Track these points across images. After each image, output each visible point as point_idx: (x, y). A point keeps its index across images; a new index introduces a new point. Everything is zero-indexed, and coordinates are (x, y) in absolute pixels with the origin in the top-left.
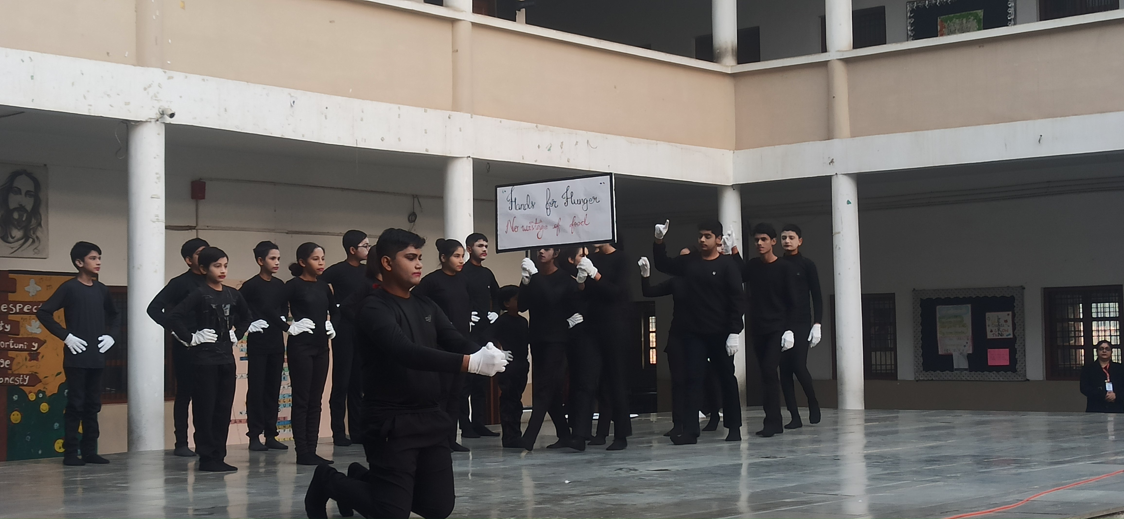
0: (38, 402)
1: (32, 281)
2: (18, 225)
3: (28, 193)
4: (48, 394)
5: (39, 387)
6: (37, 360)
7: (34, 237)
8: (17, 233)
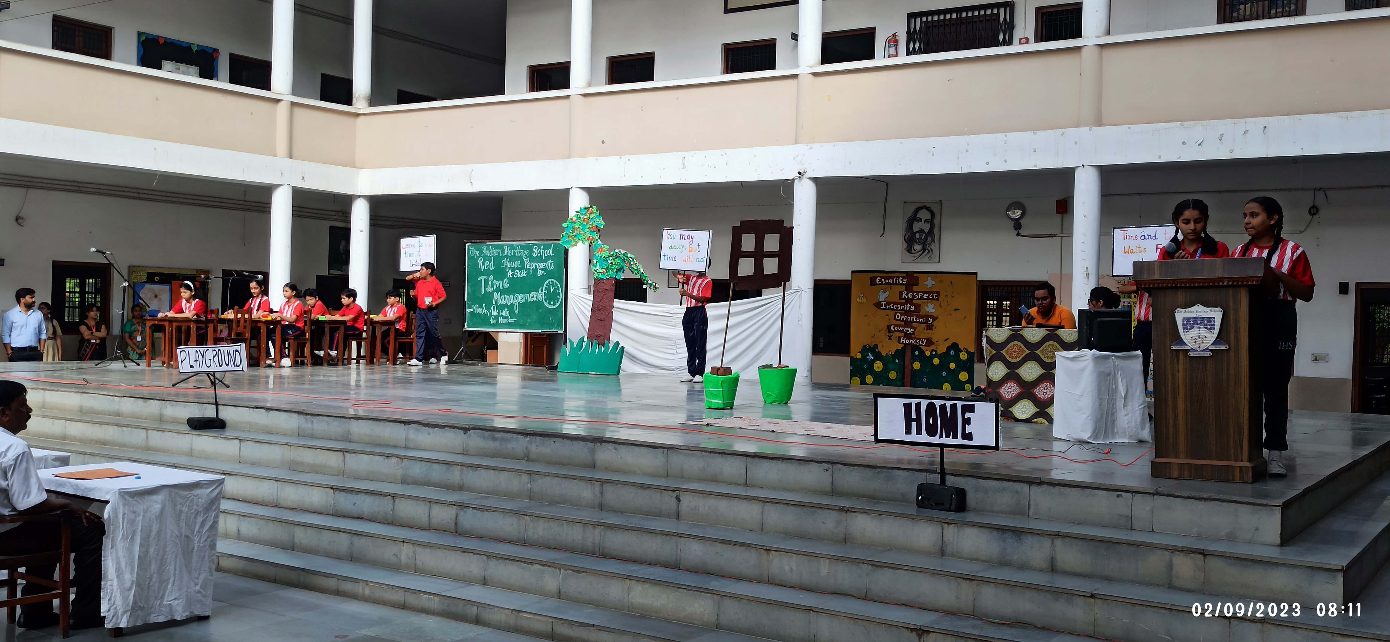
0: (932, 357)
1: (929, 278)
2: (919, 241)
3: (926, 221)
4: (939, 352)
5: (933, 347)
6: (931, 329)
7: (929, 249)
8: (918, 247)
